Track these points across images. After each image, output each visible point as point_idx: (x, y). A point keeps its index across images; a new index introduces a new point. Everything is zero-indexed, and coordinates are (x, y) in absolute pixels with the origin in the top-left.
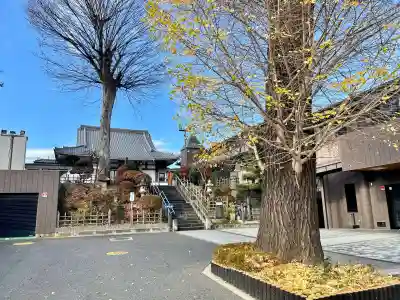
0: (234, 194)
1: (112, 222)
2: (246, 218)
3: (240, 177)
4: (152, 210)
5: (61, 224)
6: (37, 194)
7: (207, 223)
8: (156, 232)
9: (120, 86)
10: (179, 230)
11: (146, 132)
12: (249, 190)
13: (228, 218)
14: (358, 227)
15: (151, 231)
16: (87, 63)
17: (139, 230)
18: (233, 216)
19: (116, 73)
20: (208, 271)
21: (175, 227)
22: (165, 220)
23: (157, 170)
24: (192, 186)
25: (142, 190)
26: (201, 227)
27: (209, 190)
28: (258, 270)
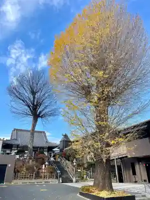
0: (86, 166)
1: (35, 178)
2: (91, 178)
3: (88, 158)
4: (51, 173)
5: (15, 179)
6: (6, 165)
7: (74, 180)
8: (53, 183)
9: (39, 117)
10: (62, 182)
11: (44, 132)
12: (92, 164)
13: (83, 178)
14: (137, 182)
15: (51, 183)
16: (27, 107)
17: (46, 182)
18: (85, 176)
19: (38, 112)
20: (78, 195)
21: (61, 181)
22: (57, 178)
23: (48, 152)
24: (67, 161)
25: (47, 163)
26: (71, 181)
27: (75, 164)
28: (93, 192)
